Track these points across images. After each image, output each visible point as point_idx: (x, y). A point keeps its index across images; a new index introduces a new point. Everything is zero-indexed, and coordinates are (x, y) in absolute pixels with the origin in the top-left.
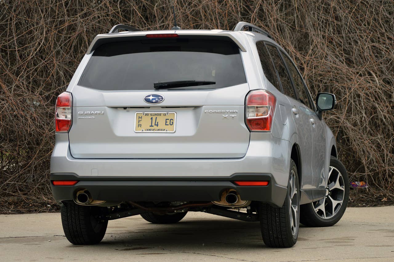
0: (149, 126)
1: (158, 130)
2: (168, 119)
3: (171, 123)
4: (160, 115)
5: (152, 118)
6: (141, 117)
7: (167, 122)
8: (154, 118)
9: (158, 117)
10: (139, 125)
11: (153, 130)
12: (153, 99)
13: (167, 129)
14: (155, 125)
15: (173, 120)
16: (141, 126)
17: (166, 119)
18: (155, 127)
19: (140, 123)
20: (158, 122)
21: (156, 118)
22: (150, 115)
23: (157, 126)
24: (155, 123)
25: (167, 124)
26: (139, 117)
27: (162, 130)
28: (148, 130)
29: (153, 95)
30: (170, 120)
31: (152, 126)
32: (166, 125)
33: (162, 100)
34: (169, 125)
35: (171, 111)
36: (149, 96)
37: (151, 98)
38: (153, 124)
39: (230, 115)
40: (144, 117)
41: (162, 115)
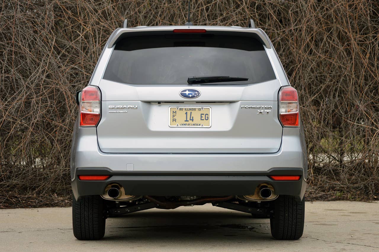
0: (184, 121)
1: (194, 125)
2: (204, 114)
3: (207, 118)
4: (195, 109)
5: (186, 113)
6: (176, 112)
7: (202, 117)
8: (189, 112)
9: (193, 112)
10: (174, 120)
11: (189, 125)
12: (189, 94)
13: (202, 124)
14: (190, 120)
15: (208, 115)
16: (175, 121)
17: (202, 114)
18: (190, 122)
19: (174, 118)
20: (193, 117)
21: (191, 112)
22: (184, 110)
23: (193, 121)
24: (190, 118)
25: (202, 118)
26: (173, 112)
27: (197, 125)
28: (183, 125)
29: (189, 90)
30: (205, 115)
31: (187, 121)
32: (201, 120)
33: (198, 95)
34: (204, 119)
35: (205, 106)
36: (185, 91)
37: (187, 92)
38: (188, 119)
39: (265, 111)
40: (178, 112)
41: (197, 110)
